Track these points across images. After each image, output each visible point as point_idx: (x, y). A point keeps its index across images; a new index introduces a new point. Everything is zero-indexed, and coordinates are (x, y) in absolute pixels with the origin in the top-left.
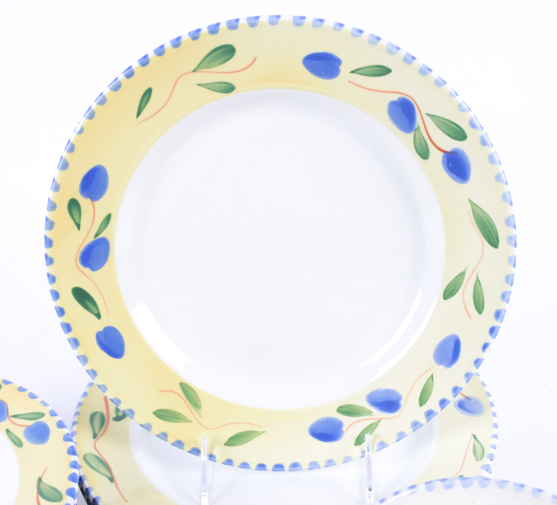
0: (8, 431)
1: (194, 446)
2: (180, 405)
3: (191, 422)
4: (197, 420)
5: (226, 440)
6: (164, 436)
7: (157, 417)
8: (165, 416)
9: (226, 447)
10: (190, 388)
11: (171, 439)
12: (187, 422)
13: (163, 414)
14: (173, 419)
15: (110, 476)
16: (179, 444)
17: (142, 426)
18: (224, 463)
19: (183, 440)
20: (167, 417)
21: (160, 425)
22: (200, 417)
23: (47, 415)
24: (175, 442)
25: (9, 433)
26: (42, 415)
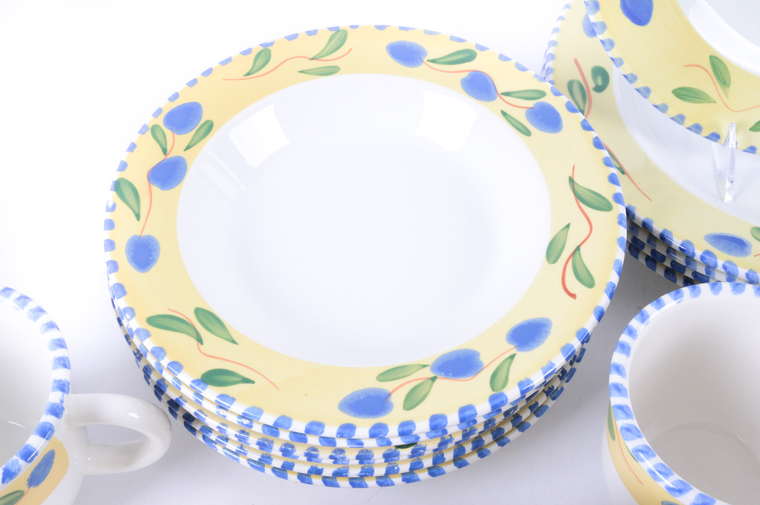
0: (504, 114)
1: (715, 131)
2: (705, 82)
3: (715, 102)
4: (722, 100)
5: (752, 124)
6: (680, 119)
7: (676, 96)
8: (685, 95)
9: (752, 133)
10: (721, 62)
11: (689, 123)
12: (710, 102)
13: (683, 94)
14: (694, 99)
15: (618, 166)
16: (697, 128)
17: (656, 107)
18: (745, 151)
19: (701, 123)
20: (688, 96)
21: (678, 106)
22: (727, 97)
23: (550, 95)
24: (692, 126)
25: (507, 116)
26: (543, 94)
